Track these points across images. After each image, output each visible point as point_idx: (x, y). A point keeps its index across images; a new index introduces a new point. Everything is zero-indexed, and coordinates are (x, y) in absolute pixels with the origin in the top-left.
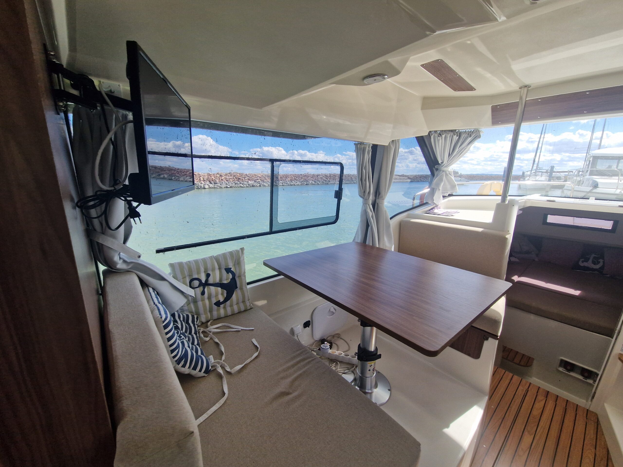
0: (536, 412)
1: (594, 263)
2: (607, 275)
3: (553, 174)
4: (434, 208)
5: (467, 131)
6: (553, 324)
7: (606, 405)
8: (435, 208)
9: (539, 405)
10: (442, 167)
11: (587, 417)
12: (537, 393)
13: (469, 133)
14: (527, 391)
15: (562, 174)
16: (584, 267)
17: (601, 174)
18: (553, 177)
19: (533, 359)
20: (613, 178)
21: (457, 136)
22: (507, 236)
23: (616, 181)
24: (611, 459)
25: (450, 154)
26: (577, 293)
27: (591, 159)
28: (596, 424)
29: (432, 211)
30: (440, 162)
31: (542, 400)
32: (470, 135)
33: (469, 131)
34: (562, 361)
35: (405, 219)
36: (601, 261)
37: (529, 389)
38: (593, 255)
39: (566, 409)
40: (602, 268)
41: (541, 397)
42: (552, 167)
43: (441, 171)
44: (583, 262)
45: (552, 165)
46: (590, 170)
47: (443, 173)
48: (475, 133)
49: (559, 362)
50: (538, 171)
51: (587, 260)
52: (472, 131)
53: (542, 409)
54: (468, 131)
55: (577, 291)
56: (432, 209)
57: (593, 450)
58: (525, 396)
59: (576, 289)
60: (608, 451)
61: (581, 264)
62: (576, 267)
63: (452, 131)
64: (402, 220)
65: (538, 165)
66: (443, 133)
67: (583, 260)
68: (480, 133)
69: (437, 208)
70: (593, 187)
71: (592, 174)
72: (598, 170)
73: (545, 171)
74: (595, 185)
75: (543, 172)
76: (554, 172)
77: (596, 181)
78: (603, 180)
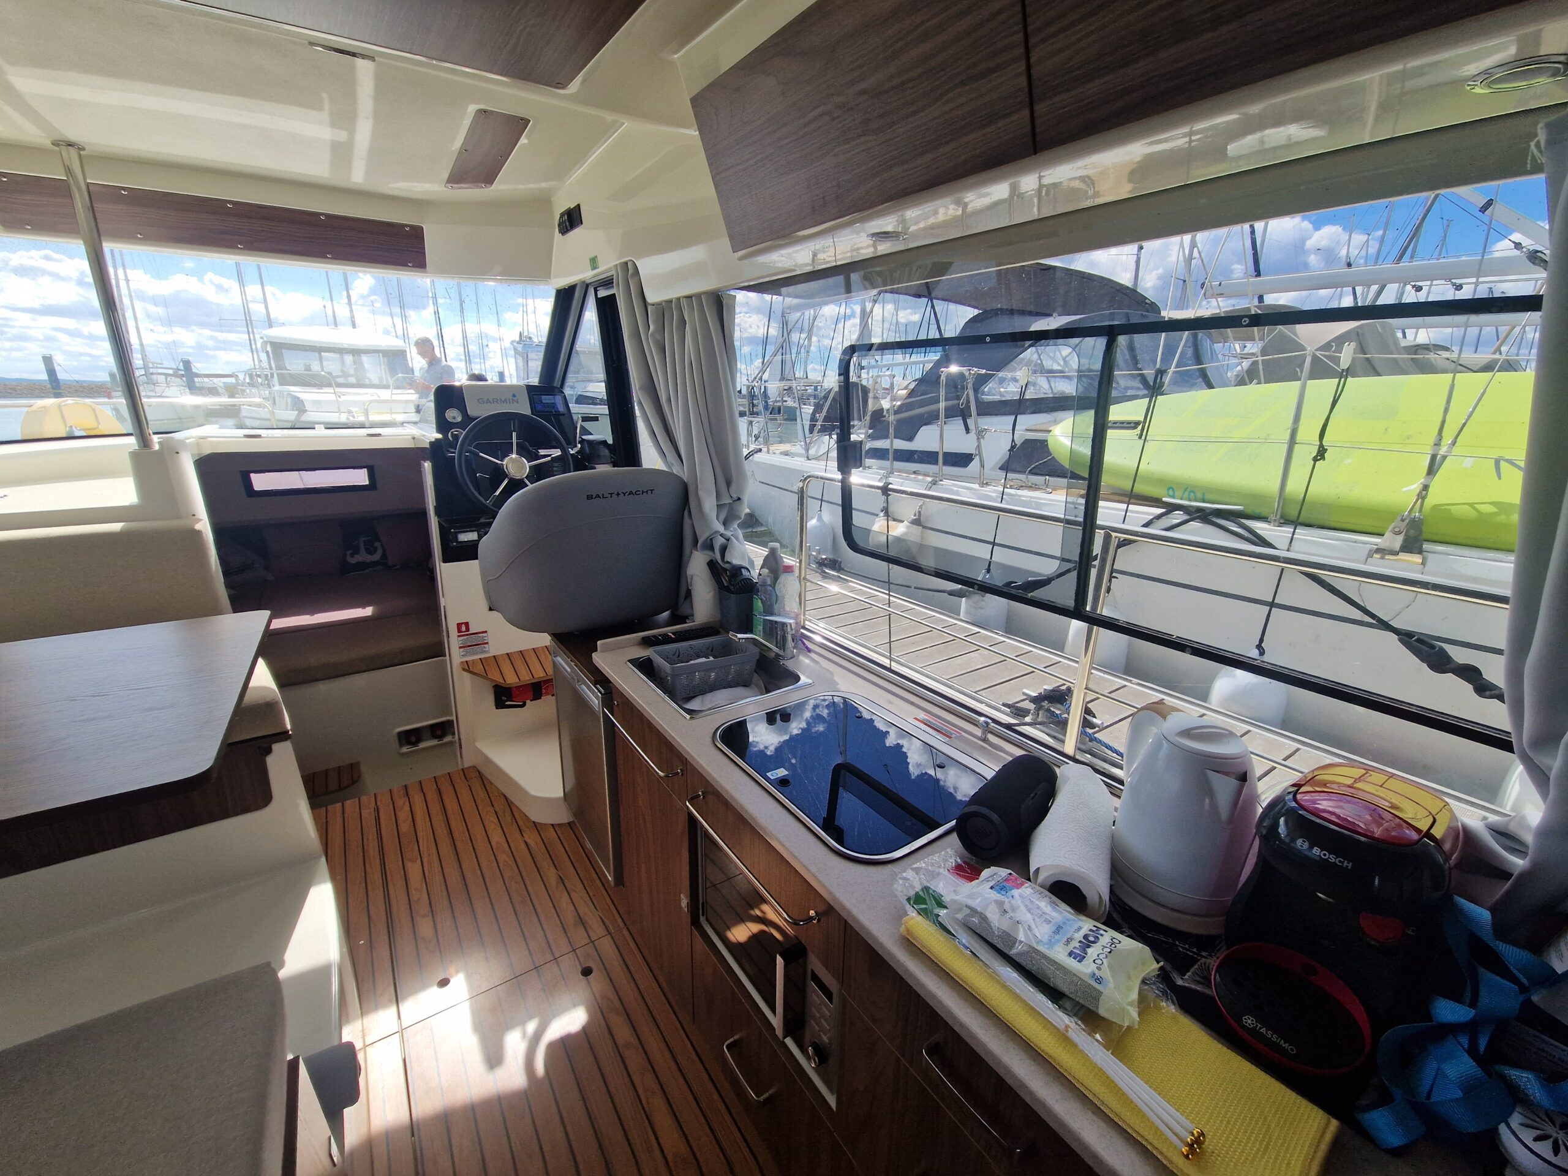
0: (405, 827)
2: (395, 566)
3: (196, 379)
6: (360, 681)
7: (478, 744)
9: (404, 814)
11: (466, 778)
12: (392, 800)
14: (377, 810)
17: (301, 382)
18: (199, 388)
20: (326, 390)
22: (198, 527)
23: (332, 397)
24: (512, 803)
26: (368, 611)
27: (268, 349)
28: (480, 779)
31: (404, 804)
34: (400, 734)
36: (377, 544)
37: (378, 804)
39: (439, 790)
41: (401, 802)
42: (187, 363)
44: (352, 555)
46: (278, 374)
49: (396, 737)
50: (151, 370)
51: (356, 551)
53: (410, 817)
55: (367, 608)
57: (491, 809)
58: (378, 819)
59: (364, 606)
60: (505, 796)
61: (353, 560)
70: (297, 410)
71: (283, 381)
72: (290, 374)
73: (171, 372)
74: (299, 405)
75: (166, 375)
76: (198, 375)
77: (298, 398)
78: (307, 395)
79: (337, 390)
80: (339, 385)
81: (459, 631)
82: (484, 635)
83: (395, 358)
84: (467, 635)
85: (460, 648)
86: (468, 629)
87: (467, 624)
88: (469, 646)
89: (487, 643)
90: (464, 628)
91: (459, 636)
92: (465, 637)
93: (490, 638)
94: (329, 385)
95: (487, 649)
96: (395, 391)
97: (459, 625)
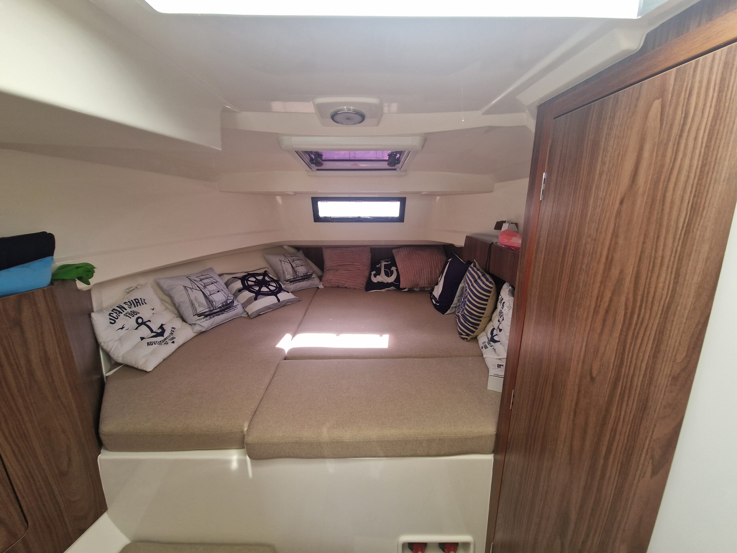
1: (388, 275)
2: (405, 289)
16: (379, 283)
38: (383, 263)
44: (375, 276)
51: (378, 273)
61: (374, 280)
62: (371, 285)
67: (374, 272)
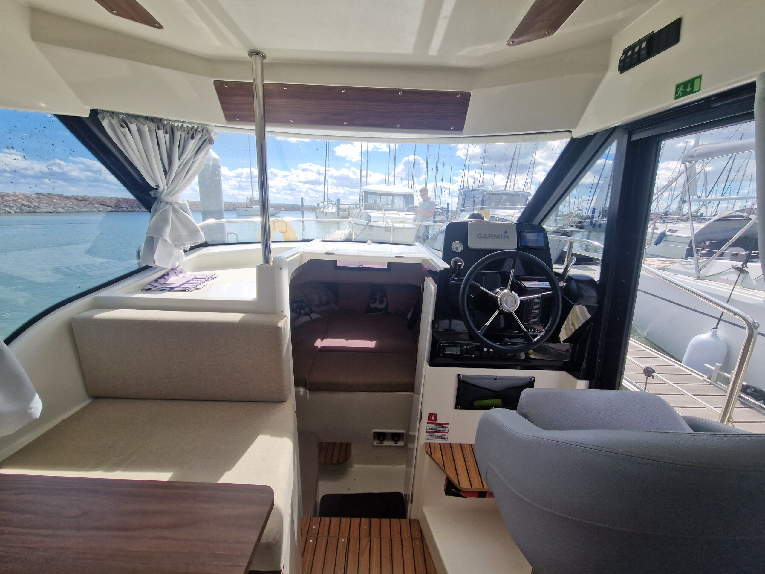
1: (381, 303)
2: (391, 313)
3: (340, 206)
4: (167, 274)
5: (185, 125)
7: (424, 509)
8: (170, 274)
10: (161, 194)
11: (411, 536)
12: (359, 536)
13: (189, 131)
14: (349, 542)
15: (346, 206)
16: (375, 308)
17: (372, 208)
18: (341, 209)
19: (350, 444)
20: (380, 212)
21: (166, 133)
22: (280, 324)
23: (382, 215)
25: (167, 169)
26: (373, 344)
27: (363, 194)
29: (161, 281)
30: (153, 185)
31: (366, 545)
32: (193, 135)
33: (190, 126)
34: (375, 433)
35: (76, 316)
37: (350, 536)
38: (379, 295)
39: (391, 541)
40: (387, 306)
41: (365, 542)
42: (339, 200)
43: (163, 204)
44: (372, 303)
45: (338, 198)
46: (364, 205)
47: (166, 206)
48: (199, 132)
49: (373, 434)
50: (329, 203)
51: (375, 302)
52: (195, 128)
53: (368, 567)
54: (188, 126)
55: (373, 342)
56: (162, 277)
58: (347, 556)
59: (372, 339)
61: (373, 306)
62: (369, 310)
63: (152, 120)
64: (73, 318)
65: (328, 198)
66: (133, 120)
67: (372, 301)
68: (209, 134)
69: (174, 273)
70: (368, 220)
71: (365, 208)
72: (369, 205)
73: (334, 203)
74: (369, 219)
75: (332, 204)
76: (341, 204)
77: (369, 215)
78: (373, 214)
79: (384, 212)
80: (385, 210)
81: (429, 419)
82: (447, 426)
83: (408, 198)
84: (435, 423)
85: (427, 432)
86: (435, 420)
87: (436, 415)
88: (434, 432)
89: (447, 433)
90: (433, 418)
91: (428, 423)
92: (433, 425)
93: (451, 430)
94: (381, 210)
95: (446, 437)
96: (407, 213)
97: (430, 415)
